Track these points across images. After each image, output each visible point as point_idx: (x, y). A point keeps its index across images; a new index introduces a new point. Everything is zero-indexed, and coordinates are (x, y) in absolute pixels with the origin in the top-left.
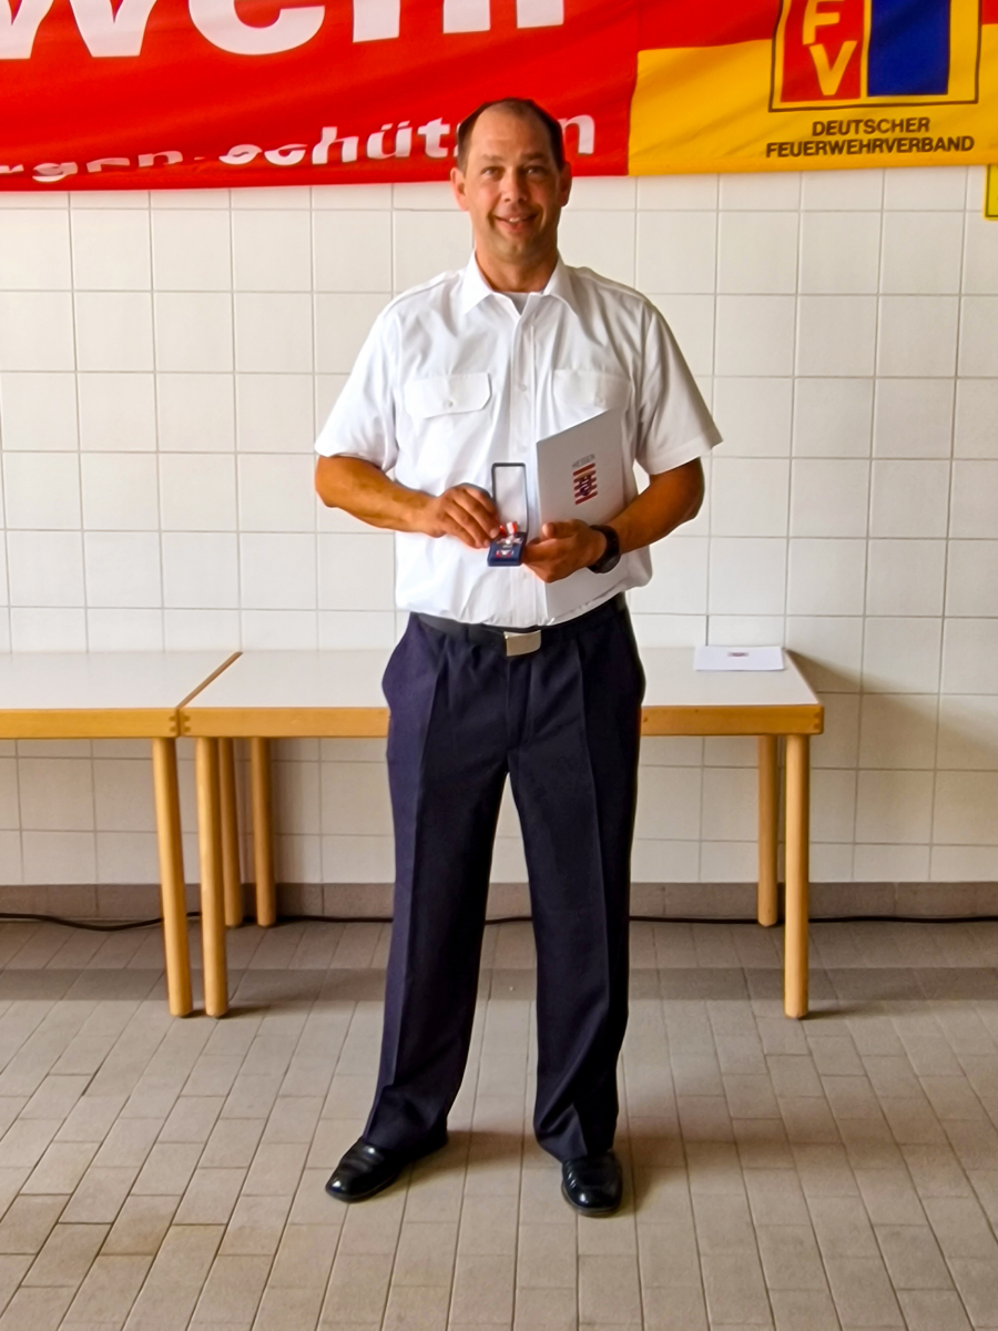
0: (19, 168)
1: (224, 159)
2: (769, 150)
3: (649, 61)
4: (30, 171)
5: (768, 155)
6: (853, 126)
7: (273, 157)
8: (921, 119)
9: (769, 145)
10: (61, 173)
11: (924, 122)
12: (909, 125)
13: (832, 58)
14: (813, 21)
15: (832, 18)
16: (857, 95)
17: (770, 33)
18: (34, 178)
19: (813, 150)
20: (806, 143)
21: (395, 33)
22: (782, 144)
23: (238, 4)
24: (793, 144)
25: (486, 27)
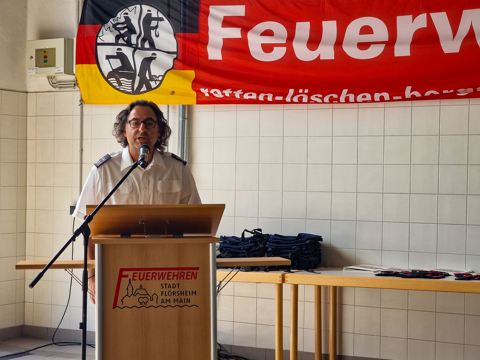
0: (452, 91)
4: (456, 92)
10: (467, 92)
18: (457, 94)
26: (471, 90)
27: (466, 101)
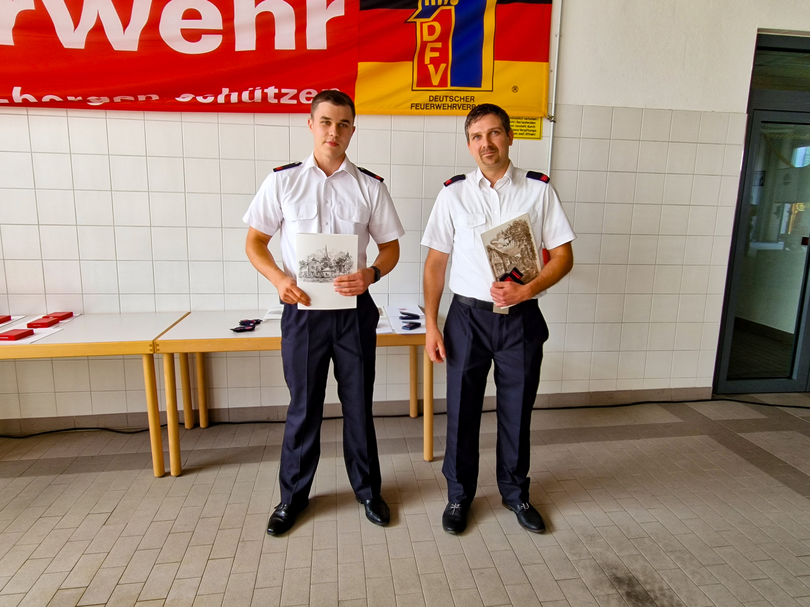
0: (80, 98)
1: (177, 99)
2: (412, 106)
3: (363, 67)
4: (85, 100)
5: (411, 109)
6: (445, 98)
7: (200, 99)
8: (471, 97)
9: (412, 104)
10: (101, 102)
11: (472, 98)
12: (466, 99)
13: (436, 71)
14: (429, 55)
15: (437, 54)
16: (446, 86)
17: (411, 59)
18: (88, 103)
19: (430, 107)
20: (426, 104)
21: (254, 48)
22: (417, 104)
23: (182, 30)
24: (421, 104)
25: (294, 48)
26: (105, 99)
27: (98, 112)
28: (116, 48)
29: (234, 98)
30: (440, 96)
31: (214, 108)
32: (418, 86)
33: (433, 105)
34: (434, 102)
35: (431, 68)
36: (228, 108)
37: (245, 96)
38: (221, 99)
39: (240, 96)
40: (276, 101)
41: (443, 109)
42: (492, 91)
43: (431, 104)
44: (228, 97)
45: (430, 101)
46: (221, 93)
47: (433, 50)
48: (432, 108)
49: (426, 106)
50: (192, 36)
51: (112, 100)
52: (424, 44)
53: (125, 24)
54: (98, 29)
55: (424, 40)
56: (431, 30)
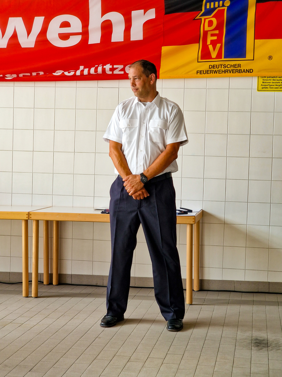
0: (1, 76)
1: (54, 74)
3: (165, 49)
5: (197, 74)
6: (220, 66)
7: (66, 73)
9: (197, 71)
10: (12, 77)
11: (239, 65)
12: (235, 66)
13: (214, 49)
14: (210, 39)
15: (215, 38)
16: (221, 58)
17: (198, 42)
18: (5, 78)
19: (209, 73)
20: (207, 71)
21: (99, 42)
22: (200, 71)
23: (59, 34)
24: (204, 71)
25: (123, 40)
26: (15, 76)
27: (11, 83)
28: (23, 46)
29: (86, 72)
30: (217, 65)
31: (74, 78)
32: (201, 59)
33: (212, 71)
34: (212, 69)
35: (211, 47)
36: (82, 78)
37: (92, 71)
38: (78, 73)
39: (89, 70)
40: (111, 73)
41: (219, 73)
42: (253, 60)
43: (210, 71)
44: (82, 71)
45: (209, 68)
46: (79, 69)
47: (212, 35)
48: (211, 73)
49: (207, 72)
50: (65, 37)
51: (18, 76)
52: (206, 33)
53: (29, 32)
54: (15, 36)
55: (205, 30)
56: (210, 23)
